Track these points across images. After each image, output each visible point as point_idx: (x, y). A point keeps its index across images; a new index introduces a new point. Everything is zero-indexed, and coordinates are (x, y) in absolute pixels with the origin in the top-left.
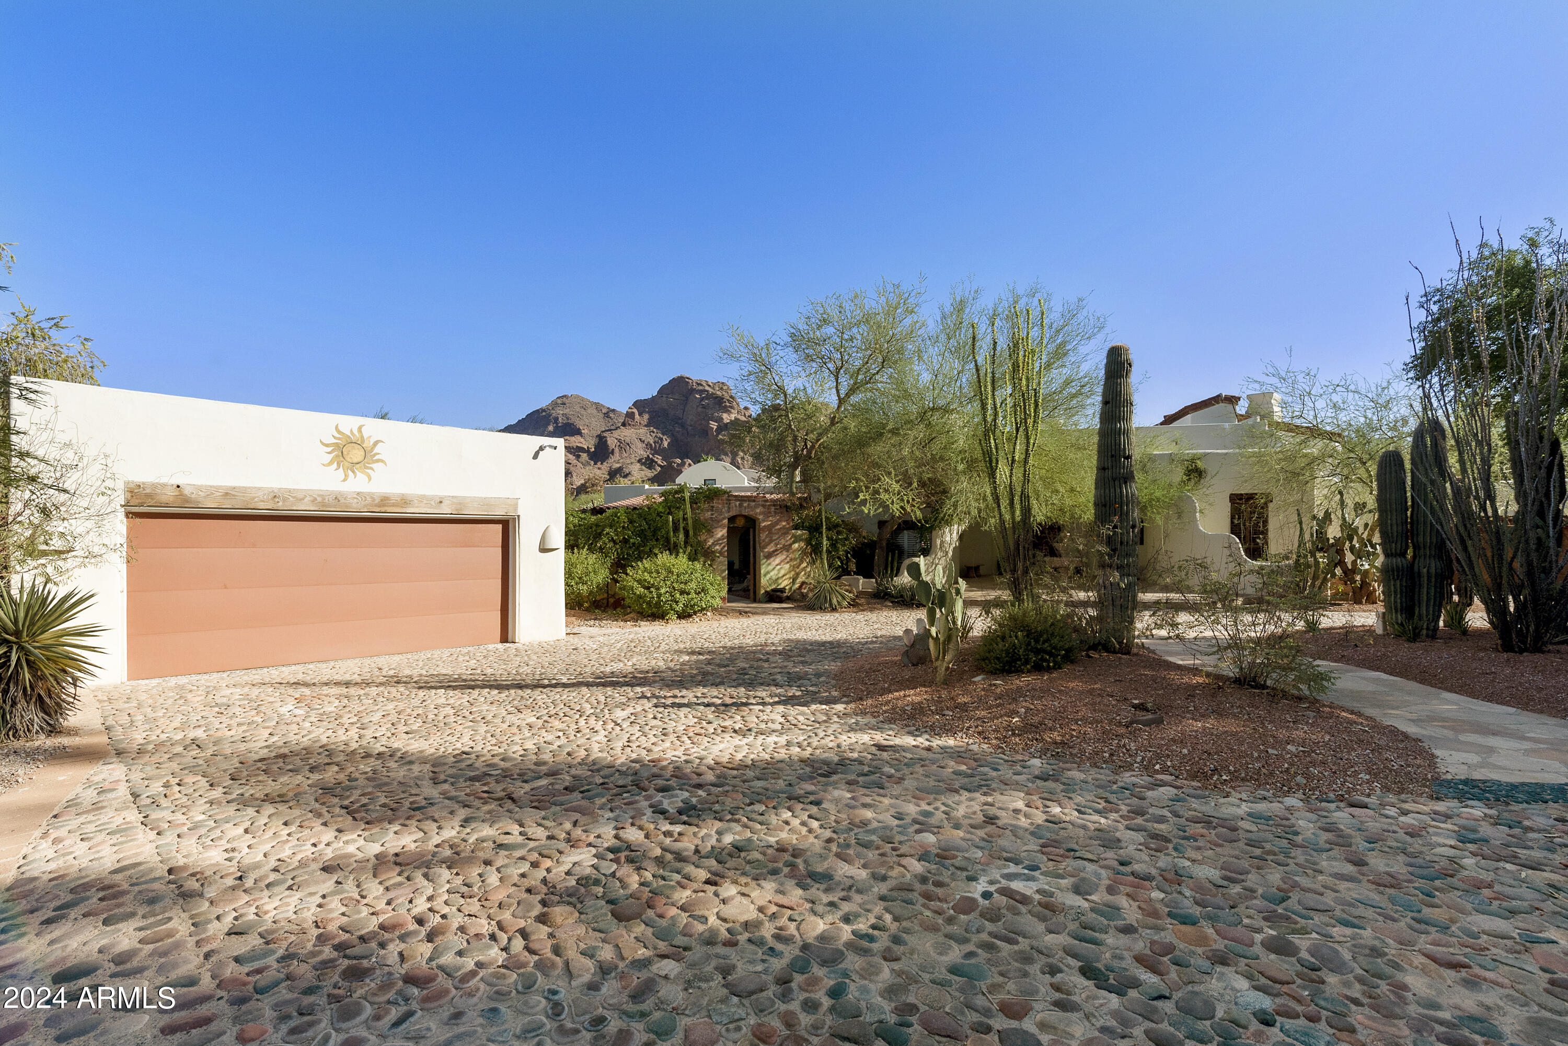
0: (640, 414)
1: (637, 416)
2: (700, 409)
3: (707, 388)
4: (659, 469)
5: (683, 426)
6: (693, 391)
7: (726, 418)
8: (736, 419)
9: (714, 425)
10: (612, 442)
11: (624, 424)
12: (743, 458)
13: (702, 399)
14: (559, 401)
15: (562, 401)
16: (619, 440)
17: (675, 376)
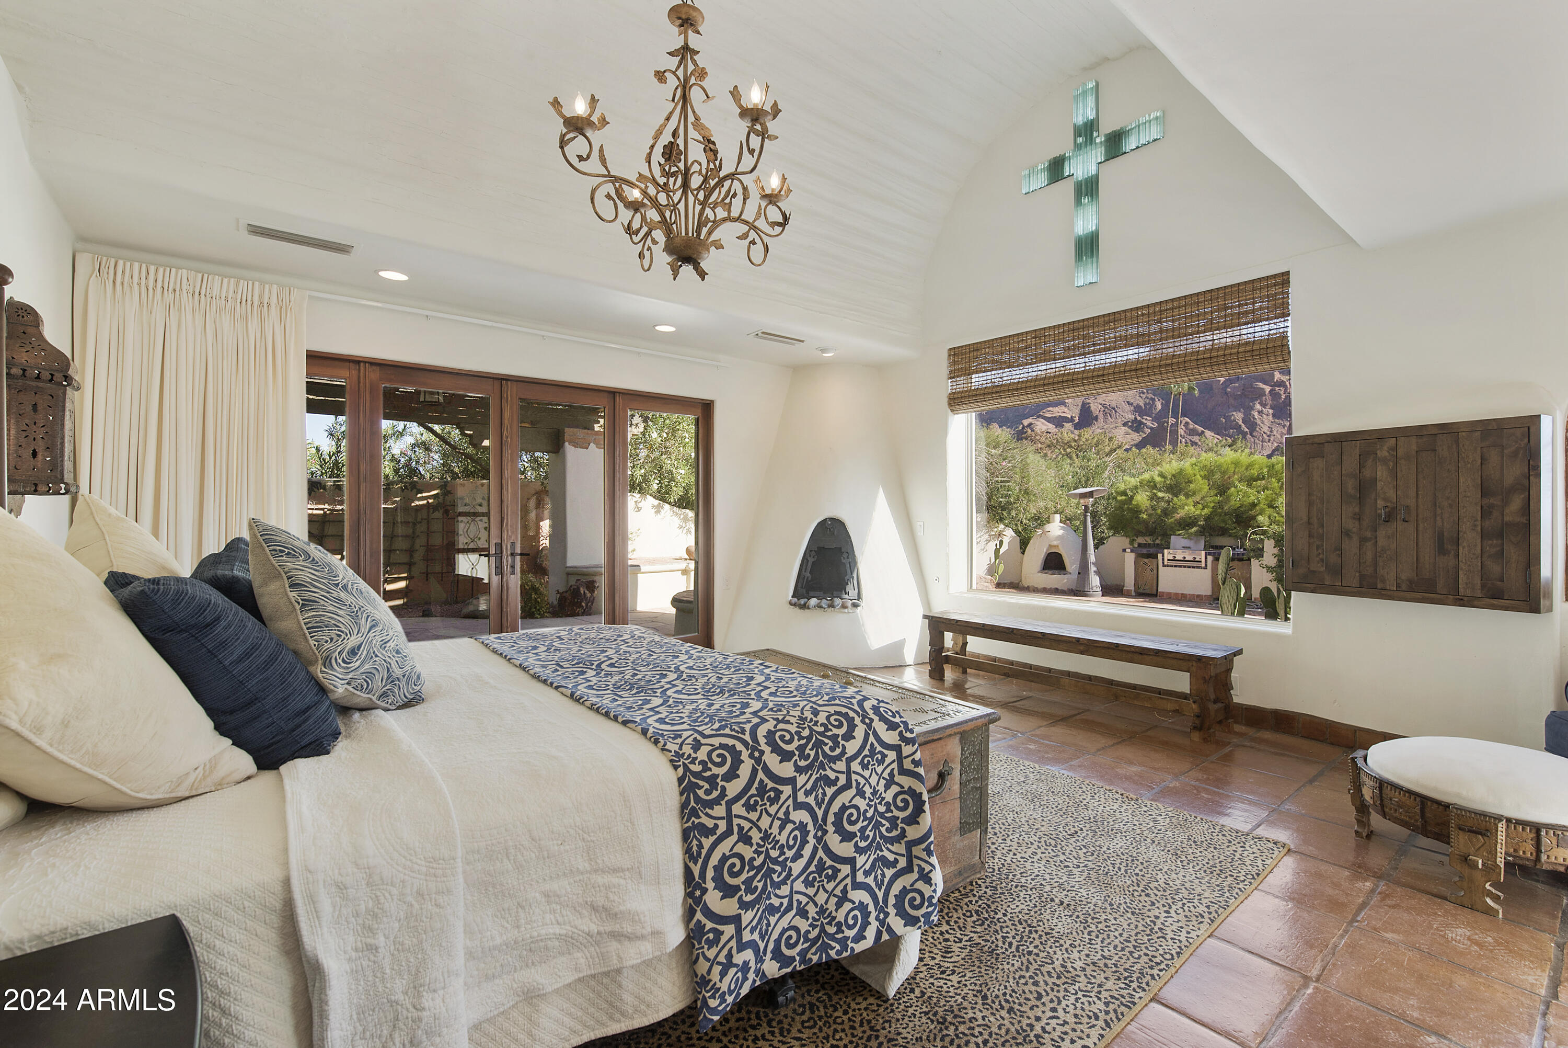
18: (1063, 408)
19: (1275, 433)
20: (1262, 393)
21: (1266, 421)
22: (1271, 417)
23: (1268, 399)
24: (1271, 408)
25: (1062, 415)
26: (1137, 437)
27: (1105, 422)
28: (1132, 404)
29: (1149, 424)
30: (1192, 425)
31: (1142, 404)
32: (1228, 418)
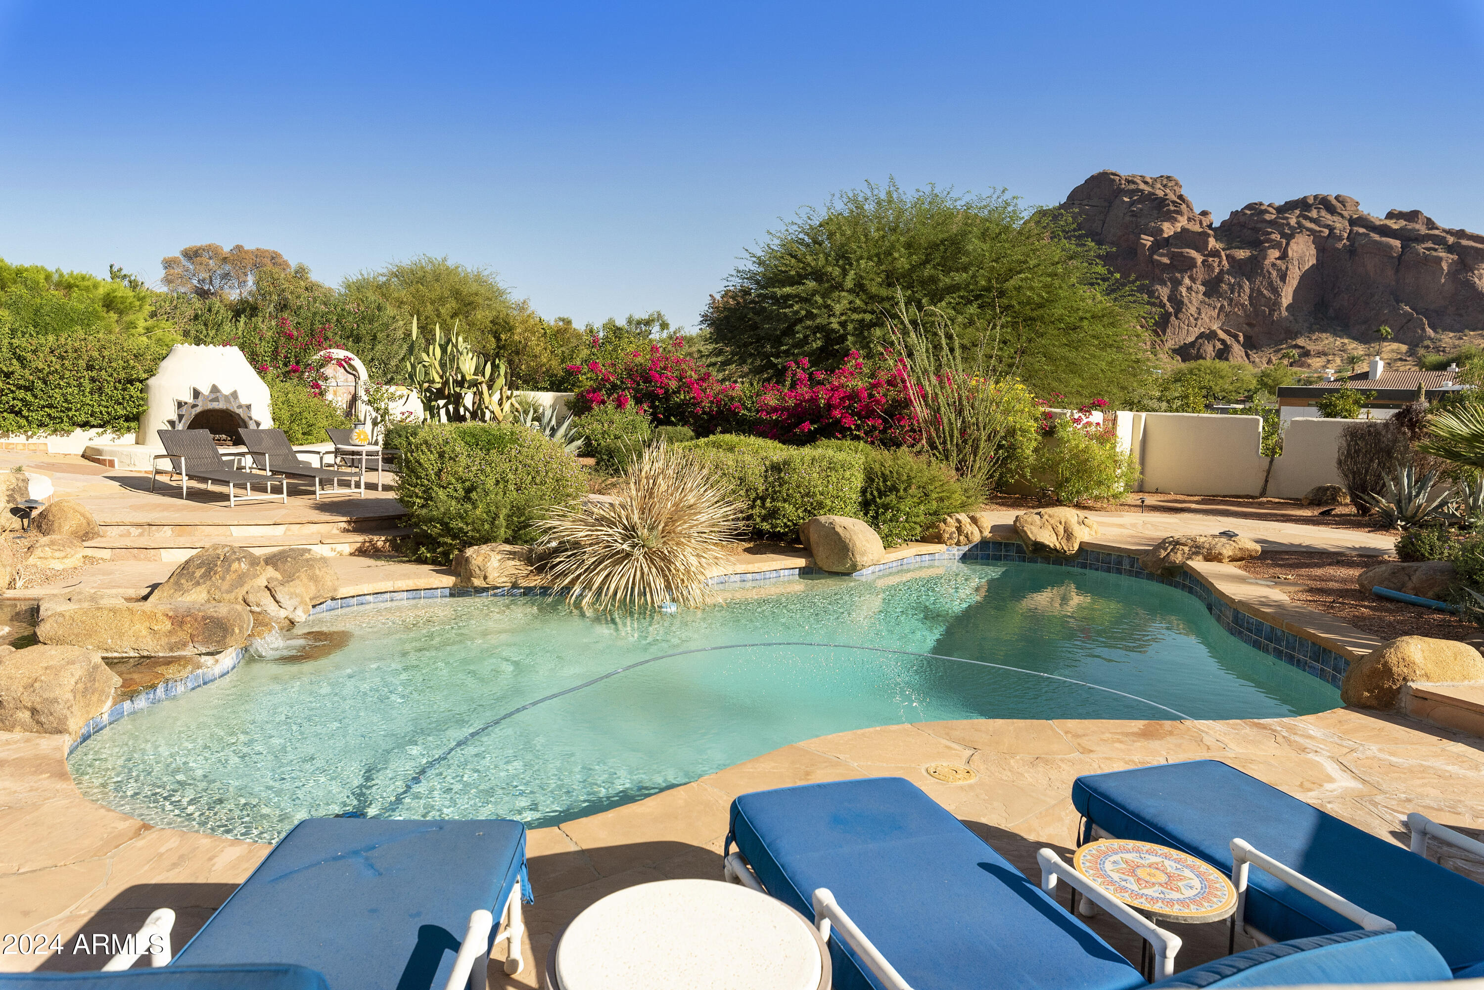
2: (1127, 218)
3: (1142, 186)
6: (1120, 192)
7: (1168, 229)
8: (1184, 230)
9: (1147, 241)
12: (1189, 289)
13: (1132, 203)
17: (1095, 172)
21: (1194, 300)
32: (1151, 293)
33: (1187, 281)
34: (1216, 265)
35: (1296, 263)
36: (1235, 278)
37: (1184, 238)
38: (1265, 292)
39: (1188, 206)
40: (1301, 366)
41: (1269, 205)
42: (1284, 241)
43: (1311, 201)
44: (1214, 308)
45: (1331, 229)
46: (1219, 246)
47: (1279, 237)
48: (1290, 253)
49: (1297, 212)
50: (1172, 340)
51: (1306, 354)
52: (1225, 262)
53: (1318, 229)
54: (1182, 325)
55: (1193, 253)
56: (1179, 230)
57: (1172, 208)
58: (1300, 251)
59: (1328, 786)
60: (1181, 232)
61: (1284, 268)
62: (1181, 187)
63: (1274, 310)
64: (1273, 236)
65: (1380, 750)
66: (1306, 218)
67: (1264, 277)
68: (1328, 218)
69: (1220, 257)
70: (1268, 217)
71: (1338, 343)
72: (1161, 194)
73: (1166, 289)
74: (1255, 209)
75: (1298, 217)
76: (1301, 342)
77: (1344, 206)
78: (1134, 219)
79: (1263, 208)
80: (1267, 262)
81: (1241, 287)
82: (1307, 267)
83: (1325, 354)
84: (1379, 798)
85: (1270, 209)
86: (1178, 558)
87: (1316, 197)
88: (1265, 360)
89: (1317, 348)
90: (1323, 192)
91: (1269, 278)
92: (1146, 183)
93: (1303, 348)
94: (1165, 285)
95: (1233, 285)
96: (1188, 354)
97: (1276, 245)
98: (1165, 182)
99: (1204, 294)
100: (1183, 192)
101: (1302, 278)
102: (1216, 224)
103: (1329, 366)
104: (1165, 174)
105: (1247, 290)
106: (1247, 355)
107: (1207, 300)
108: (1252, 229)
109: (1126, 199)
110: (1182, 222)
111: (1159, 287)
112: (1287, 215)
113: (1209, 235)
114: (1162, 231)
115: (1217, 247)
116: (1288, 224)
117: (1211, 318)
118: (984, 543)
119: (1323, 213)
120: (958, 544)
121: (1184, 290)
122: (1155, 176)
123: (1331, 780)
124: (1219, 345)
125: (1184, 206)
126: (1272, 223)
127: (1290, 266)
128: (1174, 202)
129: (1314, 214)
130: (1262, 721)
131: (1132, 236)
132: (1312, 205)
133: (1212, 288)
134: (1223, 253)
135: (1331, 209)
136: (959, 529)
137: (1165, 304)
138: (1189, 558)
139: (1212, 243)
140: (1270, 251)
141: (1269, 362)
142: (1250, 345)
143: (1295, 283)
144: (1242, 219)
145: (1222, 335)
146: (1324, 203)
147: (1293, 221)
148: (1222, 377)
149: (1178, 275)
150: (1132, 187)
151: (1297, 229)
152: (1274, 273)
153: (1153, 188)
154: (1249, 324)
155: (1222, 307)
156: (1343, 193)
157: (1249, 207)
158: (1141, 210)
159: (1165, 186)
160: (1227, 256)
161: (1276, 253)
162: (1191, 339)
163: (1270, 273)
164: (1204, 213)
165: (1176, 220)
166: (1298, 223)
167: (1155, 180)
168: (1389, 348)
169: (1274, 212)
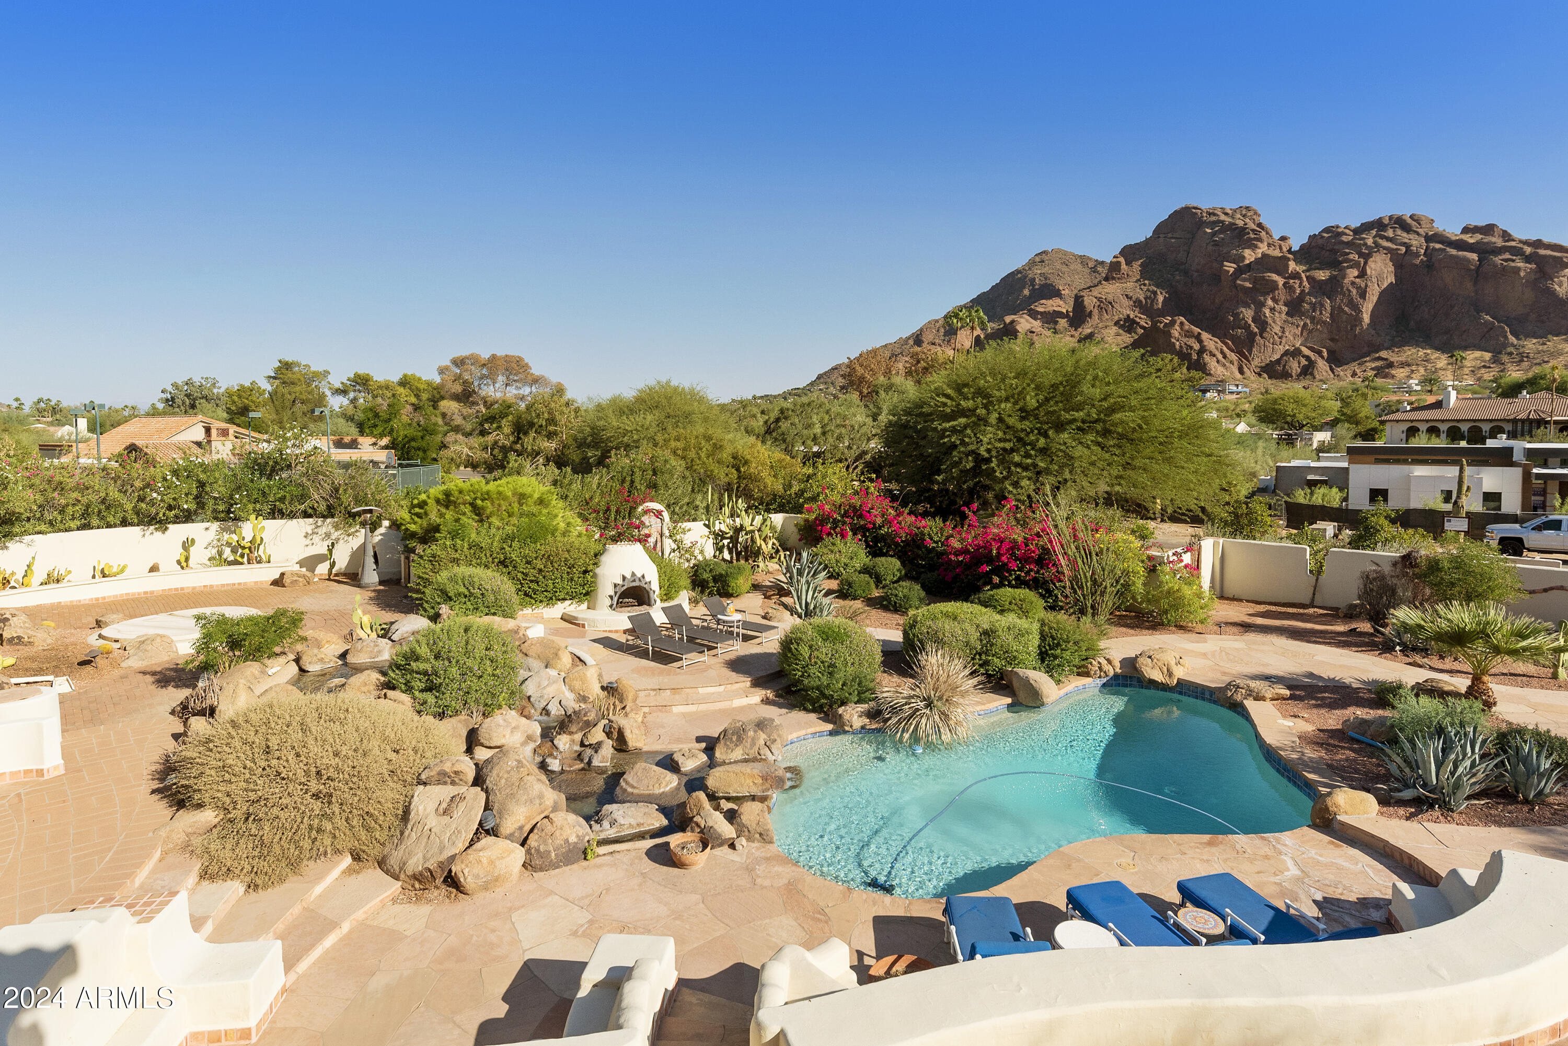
0: (1128, 263)
1: (1124, 266)
2: (1210, 248)
3: (1223, 217)
4: (1141, 331)
5: (1186, 273)
6: (1201, 224)
7: (1249, 256)
8: (1264, 255)
9: (1230, 267)
10: (1089, 302)
11: (1106, 279)
12: (1272, 310)
13: (1214, 234)
14: (1037, 259)
15: (1042, 258)
16: (1099, 299)
17: (1177, 207)
18: (1057, 301)
19: (1287, 334)
20: (1273, 287)
21: (1278, 320)
22: (1284, 316)
23: (1282, 294)
24: (1285, 305)
25: (1056, 309)
26: (1128, 339)
27: (1100, 319)
28: (1131, 298)
29: (1143, 323)
30: (1187, 326)
31: (1142, 298)
32: (1236, 315)
33: (1270, 302)
34: (1297, 286)
35: (1375, 280)
36: (1316, 298)
37: (1265, 263)
38: (1346, 309)
39: (1267, 233)
40: (1385, 377)
41: (1346, 228)
42: (1362, 261)
43: (1386, 221)
44: (1297, 326)
45: (1408, 247)
46: (1300, 268)
47: (1357, 256)
48: (1369, 272)
49: (1374, 232)
50: (1258, 359)
51: (1391, 365)
52: (1305, 283)
53: (1395, 247)
54: (1267, 343)
55: (1275, 277)
56: (1260, 256)
57: (1252, 236)
58: (1378, 269)
59: (1286, 873)
60: (1261, 258)
61: (1363, 285)
62: (1259, 215)
63: (1356, 326)
64: (1351, 257)
65: (1316, 853)
66: (1383, 237)
67: (1344, 295)
68: (1404, 236)
69: (1300, 278)
70: (1344, 238)
71: (1420, 353)
72: (1240, 223)
73: (1250, 311)
74: (1332, 232)
75: (1374, 237)
76: (1383, 354)
77: (1420, 224)
78: (1217, 248)
79: (1340, 230)
80: (1346, 281)
81: (1322, 305)
82: (1385, 285)
83: (1409, 365)
84: (1306, 880)
85: (1347, 231)
86: (1238, 698)
87: (1391, 218)
88: (1349, 373)
89: (1400, 359)
90: (1398, 212)
91: (1349, 295)
92: (1226, 214)
93: (1386, 359)
94: (1249, 307)
95: (1314, 304)
96: (1275, 371)
97: (1356, 265)
98: (1244, 212)
99: (1287, 314)
100: (1262, 220)
101: (1382, 294)
102: (1296, 248)
103: (1413, 376)
104: (1244, 205)
105: (1329, 308)
106: (1332, 370)
107: (1290, 319)
108: (1330, 251)
109: (1209, 231)
110: (1263, 248)
111: (1243, 310)
112: (1364, 236)
113: (1289, 259)
114: (1244, 258)
115: (1298, 269)
116: (1365, 244)
117: (1295, 335)
118: (1116, 676)
119: (1399, 232)
120: (1100, 677)
121: (1267, 312)
122: (1234, 207)
123: (1288, 870)
124: (1304, 362)
125: (1263, 234)
126: (1349, 244)
127: (1369, 284)
128: (1253, 230)
129: (1390, 233)
130: (1265, 835)
131: (1215, 265)
132: (1388, 224)
133: (1295, 308)
134: (1303, 275)
135: (1406, 228)
136: (1100, 668)
137: (1250, 325)
138: (1245, 698)
139: (1292, 266)
140: (1349, 271)
141: (1354, 374)
142: (1335, 360)
143: (1375, 299)
144: (1320, 242)
145: (1306, 351)
146: (1400, 223)
147: (1370, 242)
148: (1304, 405)
149: (1262, 298)
150: (1213, 218)
151: (1373, 248)
152: (1354, 291)
153: (1233, 218)
154: (1332, 340)
155: (1305, 325)
156: (1418, 212)
157: (1327, 230)
158: (1223, 239)
159: (1244, 216)
160: (1307, 277)
161: (1353, 273)
162: (1276, 357)
163: (1350, 291)
164: (1283, 239)
165: (1256, 247)
166: (1375, 242)
167: (1235, 211)
168: (1472, 356)
169: (1351, 233)
